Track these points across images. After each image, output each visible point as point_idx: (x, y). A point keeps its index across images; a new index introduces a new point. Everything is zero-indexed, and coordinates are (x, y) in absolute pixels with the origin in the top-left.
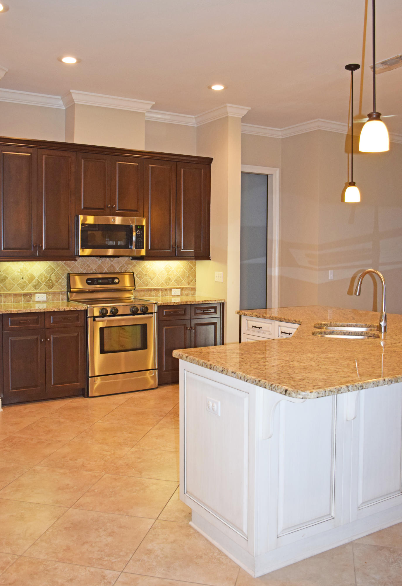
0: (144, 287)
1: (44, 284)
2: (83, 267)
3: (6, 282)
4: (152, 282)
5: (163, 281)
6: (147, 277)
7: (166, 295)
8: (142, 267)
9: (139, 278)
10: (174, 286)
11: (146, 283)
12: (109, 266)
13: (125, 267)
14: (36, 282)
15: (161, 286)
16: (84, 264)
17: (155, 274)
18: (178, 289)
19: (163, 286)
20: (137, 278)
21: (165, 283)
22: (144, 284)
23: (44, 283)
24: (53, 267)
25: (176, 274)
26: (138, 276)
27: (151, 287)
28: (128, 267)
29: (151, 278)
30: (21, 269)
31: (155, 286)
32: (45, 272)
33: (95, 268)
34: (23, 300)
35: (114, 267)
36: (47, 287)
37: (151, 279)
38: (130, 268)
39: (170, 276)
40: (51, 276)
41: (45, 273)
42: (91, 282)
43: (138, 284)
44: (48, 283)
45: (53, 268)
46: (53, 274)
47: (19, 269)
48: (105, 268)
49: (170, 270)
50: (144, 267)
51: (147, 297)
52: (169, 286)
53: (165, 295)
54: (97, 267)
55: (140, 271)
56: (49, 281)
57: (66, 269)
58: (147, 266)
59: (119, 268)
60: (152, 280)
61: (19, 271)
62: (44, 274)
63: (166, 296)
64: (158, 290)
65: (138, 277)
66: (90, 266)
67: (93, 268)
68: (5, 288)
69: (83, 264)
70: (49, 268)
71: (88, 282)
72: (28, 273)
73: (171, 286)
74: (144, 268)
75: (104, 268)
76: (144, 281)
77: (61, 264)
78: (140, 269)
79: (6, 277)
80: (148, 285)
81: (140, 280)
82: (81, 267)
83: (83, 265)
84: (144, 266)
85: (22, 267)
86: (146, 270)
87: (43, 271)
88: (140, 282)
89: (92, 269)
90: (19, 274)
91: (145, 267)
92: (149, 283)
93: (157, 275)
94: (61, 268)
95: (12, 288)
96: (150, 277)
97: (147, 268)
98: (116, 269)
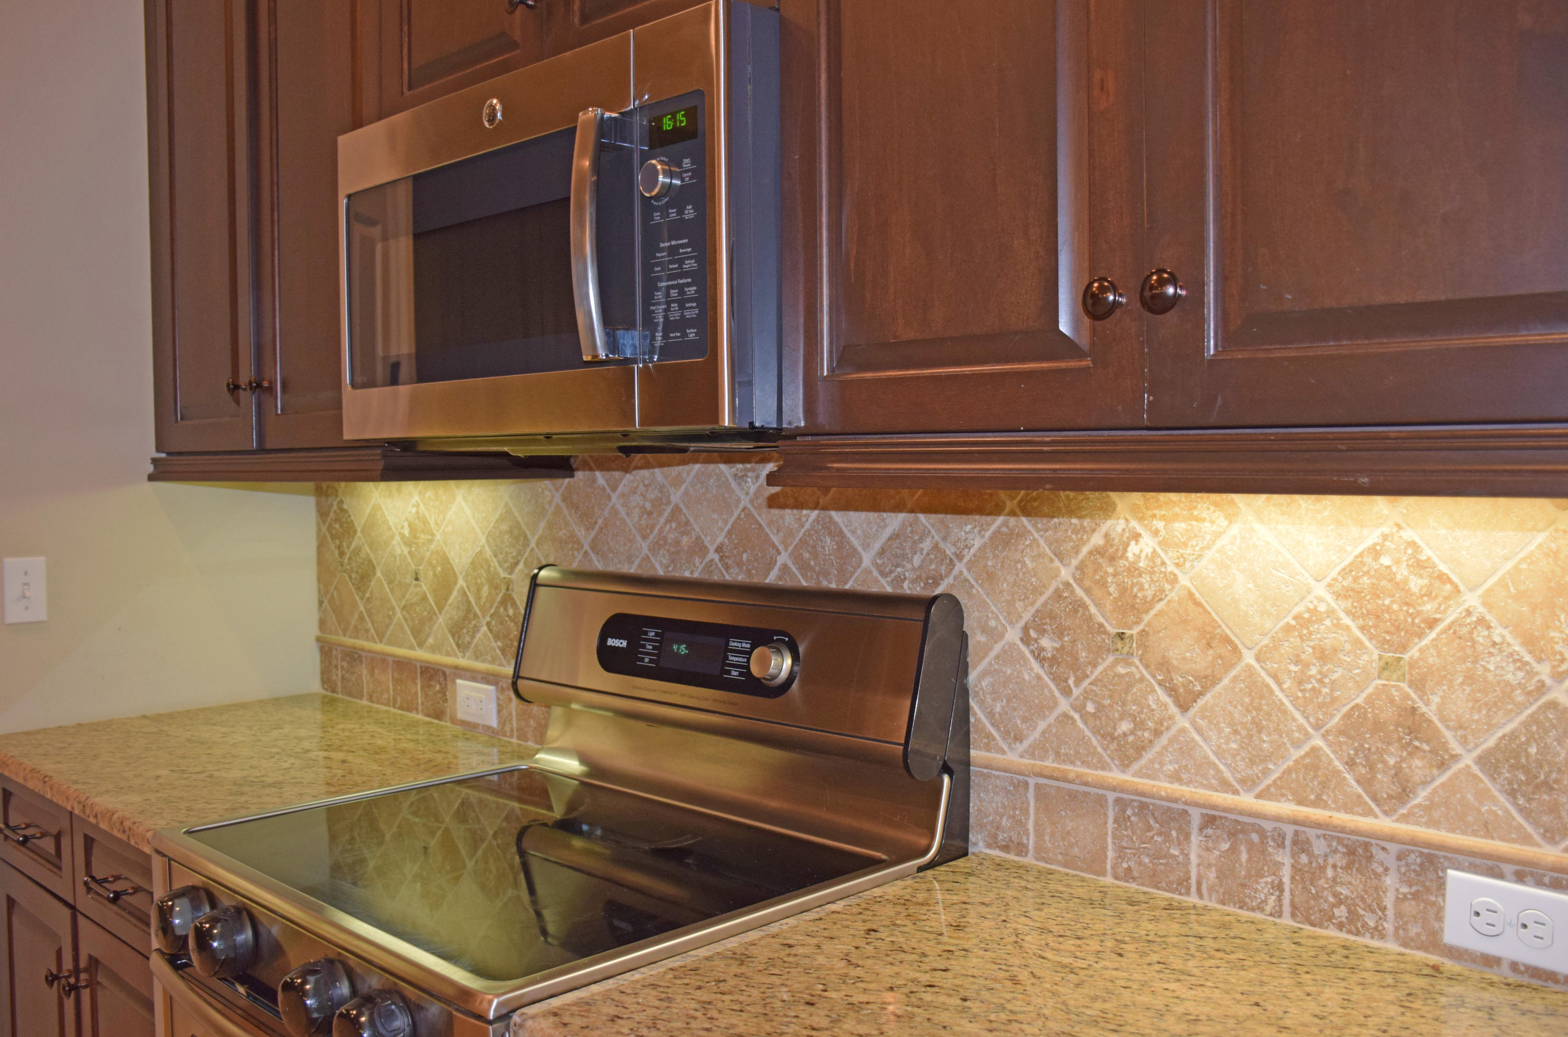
0: (1104, 767)
1: (488, 624)
2: (652, 527)
3: (371, 592)
4: (1182, 722)
5: (1318, 742)
6: (1138, 669)
7: (1353, 916)
8: (1085, 550)
9: (1053, 661)
10: (1487, 829)
11: (1125, 727)
12: (807, 526)
13: (927, 545)
14: (458, 608)
15: (1299, 803)
16: (658, 504)
17: (1227, 640)
18: (1539, 884)
19: (1318, 803)
20: (1035, 665)
21: (1351, 764)
22: (1096, 731)
23: (488, 619)
24: (520, 519)
25: (1513, 676)
26: (1045, 642)
27: (1176, 777)
28: (950, 551)
29: (1178, 680)
30: (410, 525)
31: (1225, 786)
32: (490, 546)
33: (720, 540)
34: (422, 703)
35: (841, 533)
36: (499, 644)
37: (1172, 691)
38: (968, 555)
39: (1419, 684)
40: (513, 577)
41: (488, 553)
42: (624, 644)
43: (1042, 725)
44: (502, 623)
45: (518, 522)
46: (521, 566)
47: (406, 525)
48: (781, 548)
49: (1428, 607)
50: (1098, 552)
51: (1128, 875)
52: (1404, 818)
53: (1341, 912)
54: (729, 533)
55: (1058, 595)
56: (506, 609)
57: (572, 535)
58: (1133, 549)
59: (877, 546)
60: (1184, 708)
61: (406, 532)
62: (487, 561)
63: (1353, 924)
64: (1262, 833)
65: (1039, 655)
66: (687, 523)
67: (707, 541)
68: (370, 625)
69: (653, 505)
70: (504, 527)
71: (611, 642)
72: (432, 547)
73: (1432, 823)
74: (1098, 568)
75: (775, 539)
76: (1100, 707)
77: (550, 503)
78: (1065, 574)
79: (370, 561)
80: (1140, 749)
81: (1067, 692)
82: (643, 522)
83: (650, 514)
84: (1097, 540)
85: (414, 510)
86: (1123, 590)
87: (483, 540)
88: (1064, 705)
89: (699, 548)
90: (406, 550)
91: (1112, 559)
92: (1157, 733)
93: (1249, 658)
94: (550, 526)
95: (387, 626)
96: (1165, 665)
97: (1133, 570)
98: (860, 560)
